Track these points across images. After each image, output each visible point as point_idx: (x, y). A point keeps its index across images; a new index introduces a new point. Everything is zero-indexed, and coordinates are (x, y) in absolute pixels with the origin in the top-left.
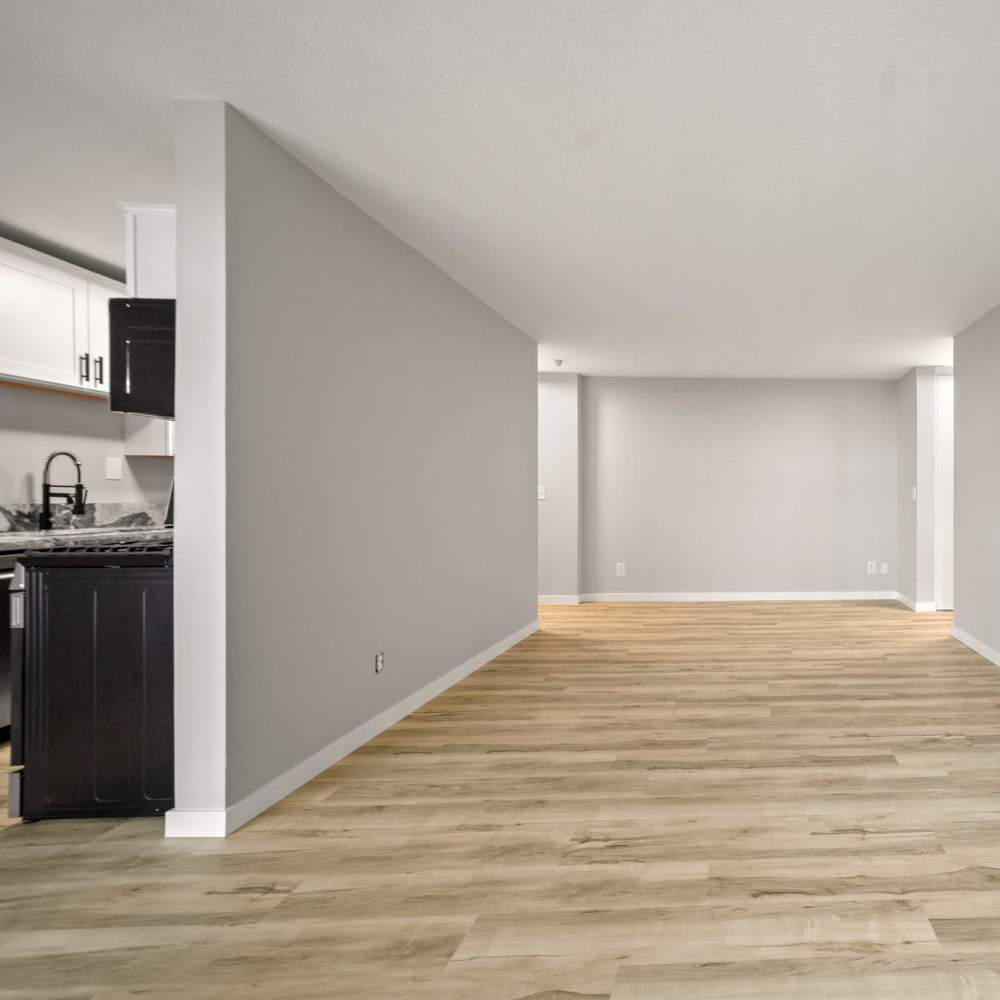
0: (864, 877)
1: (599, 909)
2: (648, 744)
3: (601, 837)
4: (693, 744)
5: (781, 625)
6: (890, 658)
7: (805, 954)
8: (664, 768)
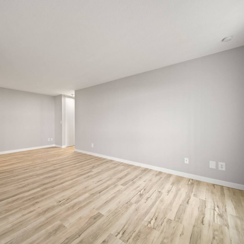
0: (108, 185)
1: (80, 206)
2: (44, 184)
3: (62, 200)
4: (54, 181)
5: (35, 156)
6: (69, 157)
7: (114, 195)
8: (55, 186)
